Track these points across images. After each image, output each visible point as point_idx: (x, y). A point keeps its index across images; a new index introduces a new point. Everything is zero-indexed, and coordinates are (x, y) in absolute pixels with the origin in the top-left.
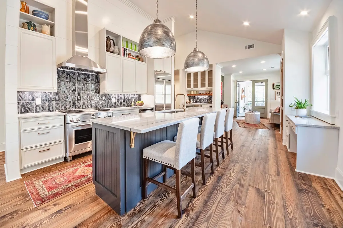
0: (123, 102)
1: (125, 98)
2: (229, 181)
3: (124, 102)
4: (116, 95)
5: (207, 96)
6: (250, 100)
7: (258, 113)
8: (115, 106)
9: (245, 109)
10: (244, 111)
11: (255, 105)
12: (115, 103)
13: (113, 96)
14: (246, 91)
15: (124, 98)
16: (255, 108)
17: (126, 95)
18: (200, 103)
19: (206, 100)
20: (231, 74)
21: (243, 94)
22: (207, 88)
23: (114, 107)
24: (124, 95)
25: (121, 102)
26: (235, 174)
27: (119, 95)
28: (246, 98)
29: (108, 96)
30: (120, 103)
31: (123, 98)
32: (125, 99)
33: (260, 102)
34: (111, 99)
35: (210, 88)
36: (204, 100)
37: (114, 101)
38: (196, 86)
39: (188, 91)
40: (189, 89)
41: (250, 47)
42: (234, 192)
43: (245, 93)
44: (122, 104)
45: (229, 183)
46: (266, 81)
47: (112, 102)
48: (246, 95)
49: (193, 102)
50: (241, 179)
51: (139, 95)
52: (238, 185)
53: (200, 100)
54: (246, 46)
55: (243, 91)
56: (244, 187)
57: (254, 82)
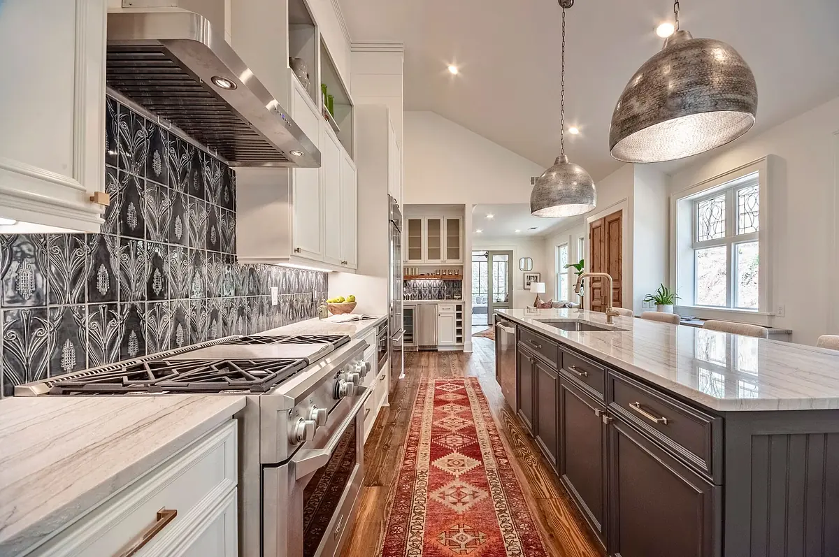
1: (298, 284)
5: (438, 281)
12: (278, 307)
13: (273, 275)
18: (421, 299)
19: (435, 292)
22: (444, 260)
27: (288, 274)
29: (261, 278)
31: (295, 285)
34: (268, 292)
35: (451, 262)
36: (430, 292)
37: (274, 296)
46: (510, 253)
47: (269, 304)
51: (325, 276)
53: (420, 292)
57: (491, 254)
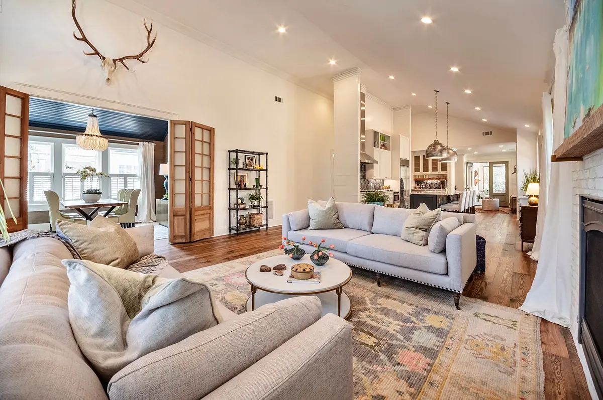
1: (376, 182)
4: (372, 180)
5: (437, 181)
6: (487, 185)
7: (497, 200)
9: (479, 197)
10: (479, 201)
11: (494, 192)
14: (480, 174)
16: (493, 195)
18: (430, 188)
19: (437, 185)
20: (463, 155)
21: (476, 178)
22: (439, 172)
24: (376, 180)
25: (374, 186)
28: (480, 183)
29: (369, 181)
32: (376, 184)
33: (500, 188)
35: (444, 173)
36: (434, 186)
38: (426, 169)
39: (415, 176)
40: (417, 173)
41: (487, 134)
43: (480, 177)
44: (375, 188)
46: (507, 163)
48: (480, 178)
49: (423, 188)
51: (383, 180)
53: (430, 185)
54: (483, 133)
55: (477, 173)
57: (491, 164)
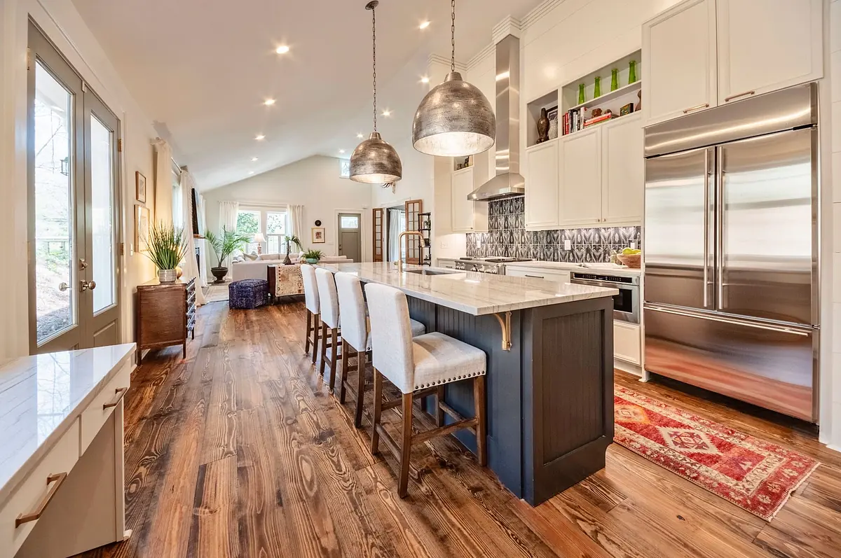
0: (593, 251)
1: (600, 237)
2: (298, 393)
3: (597, 250)
4: (575, 232)
8: (571, 258)
12: (572, 251)
13: (566, 234)
15: (597, 240)
17: (603, 231)
23: (570, 261)
24: (579, 230)
25: (588, 250)
26: (300, 407)
27: (584, 232)
29: (556, 236)
30: (584, 251)
31: (594, 238)
32: (599, 242)
34: (561, 242)
37: (568, 245)
42: (281, 386)
44: (590, 255)
45: (295, 391)
47: (562, 248)
50: (282, 406)
52: (281, 396)
56: (271, 398)
